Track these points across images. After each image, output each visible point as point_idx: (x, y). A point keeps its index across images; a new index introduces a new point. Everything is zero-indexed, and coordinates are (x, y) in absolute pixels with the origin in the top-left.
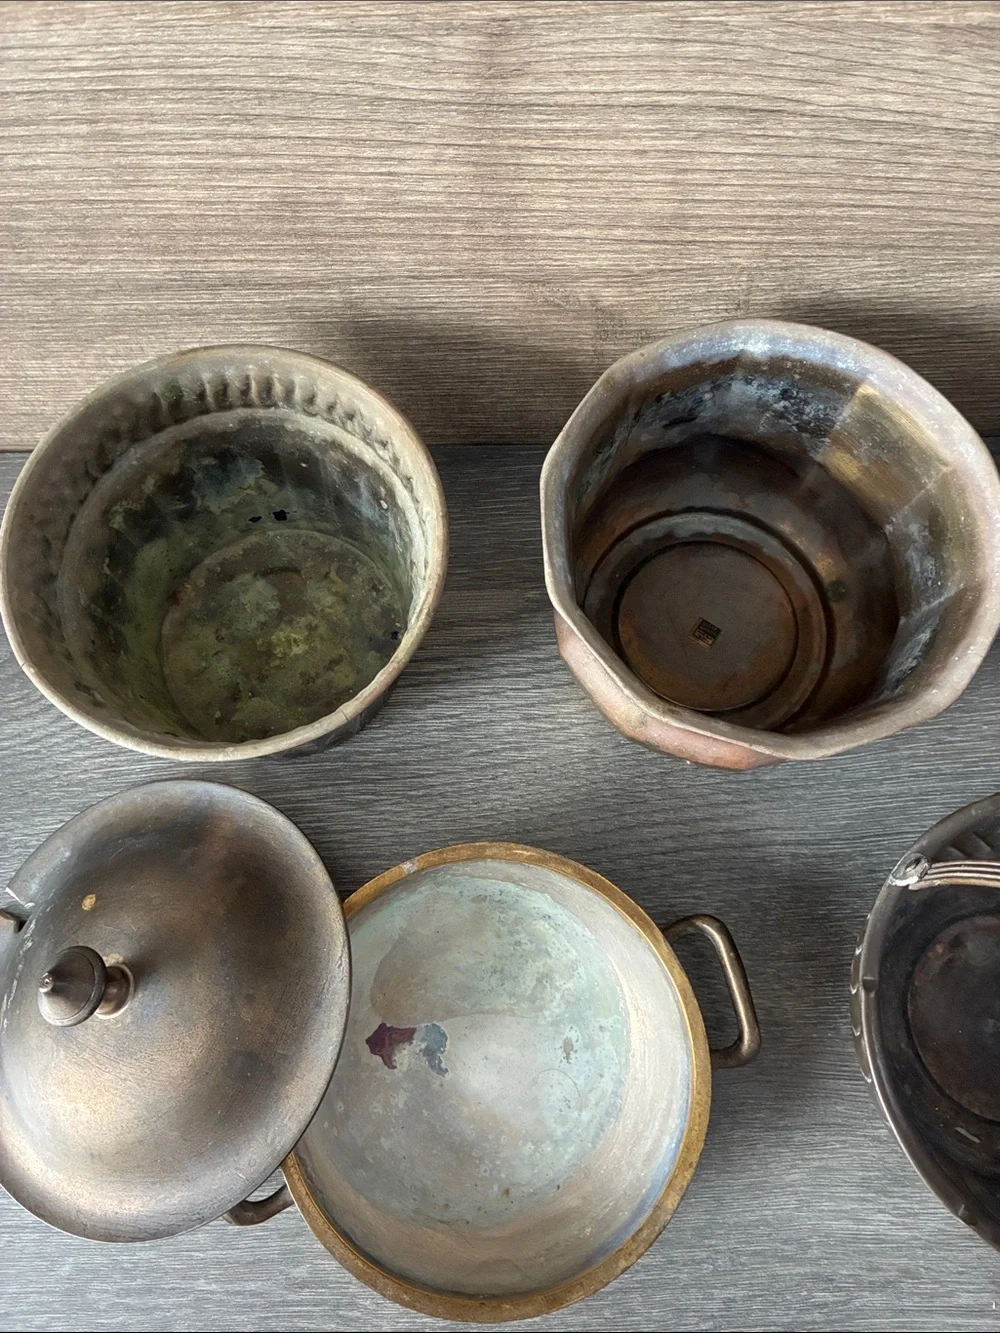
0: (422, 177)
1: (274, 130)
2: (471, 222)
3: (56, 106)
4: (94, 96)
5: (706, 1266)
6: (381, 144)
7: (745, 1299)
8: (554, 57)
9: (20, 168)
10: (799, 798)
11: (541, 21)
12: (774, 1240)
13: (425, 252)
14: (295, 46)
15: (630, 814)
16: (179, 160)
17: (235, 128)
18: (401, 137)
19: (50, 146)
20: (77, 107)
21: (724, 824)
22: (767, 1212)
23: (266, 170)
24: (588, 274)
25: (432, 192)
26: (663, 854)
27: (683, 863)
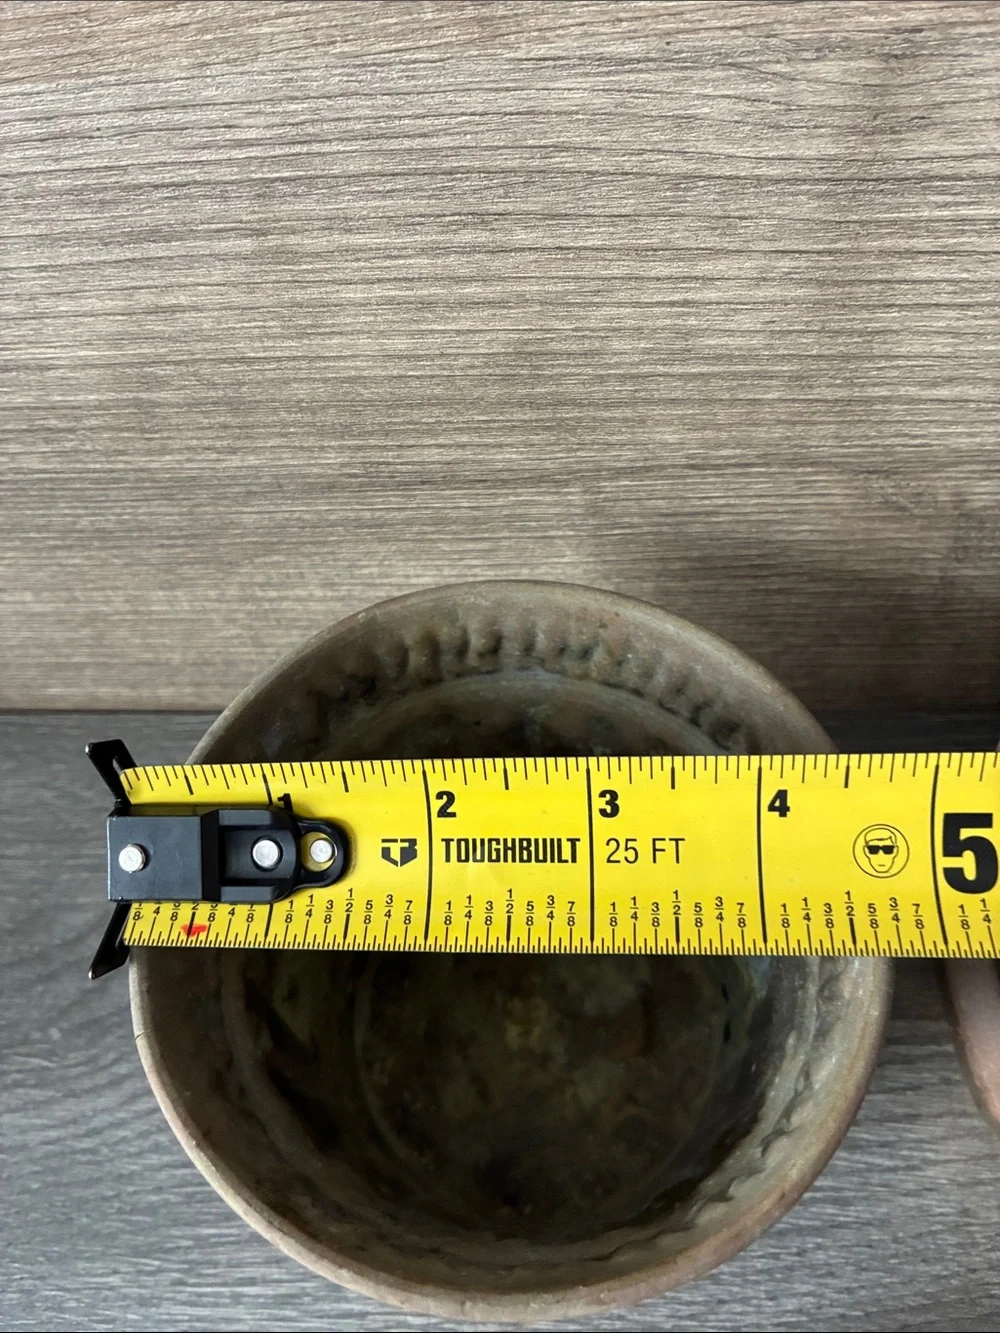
0: (733, 307)
1: (521, 237)
2: (796, 378)
3: (209, 207)
4: (265, 190)
6: (679, 253)
8: (984, 93)
9: (156, 310)
11: (973, 30)
13: (718, 428)
14: (574, 91)
16: (378, 291)
17: (466, 237)
18: (712, 241)
19: (199, 274)
20: (242, 209)
23: (502, 304)
24: (959, 458)
25: (744, 331)
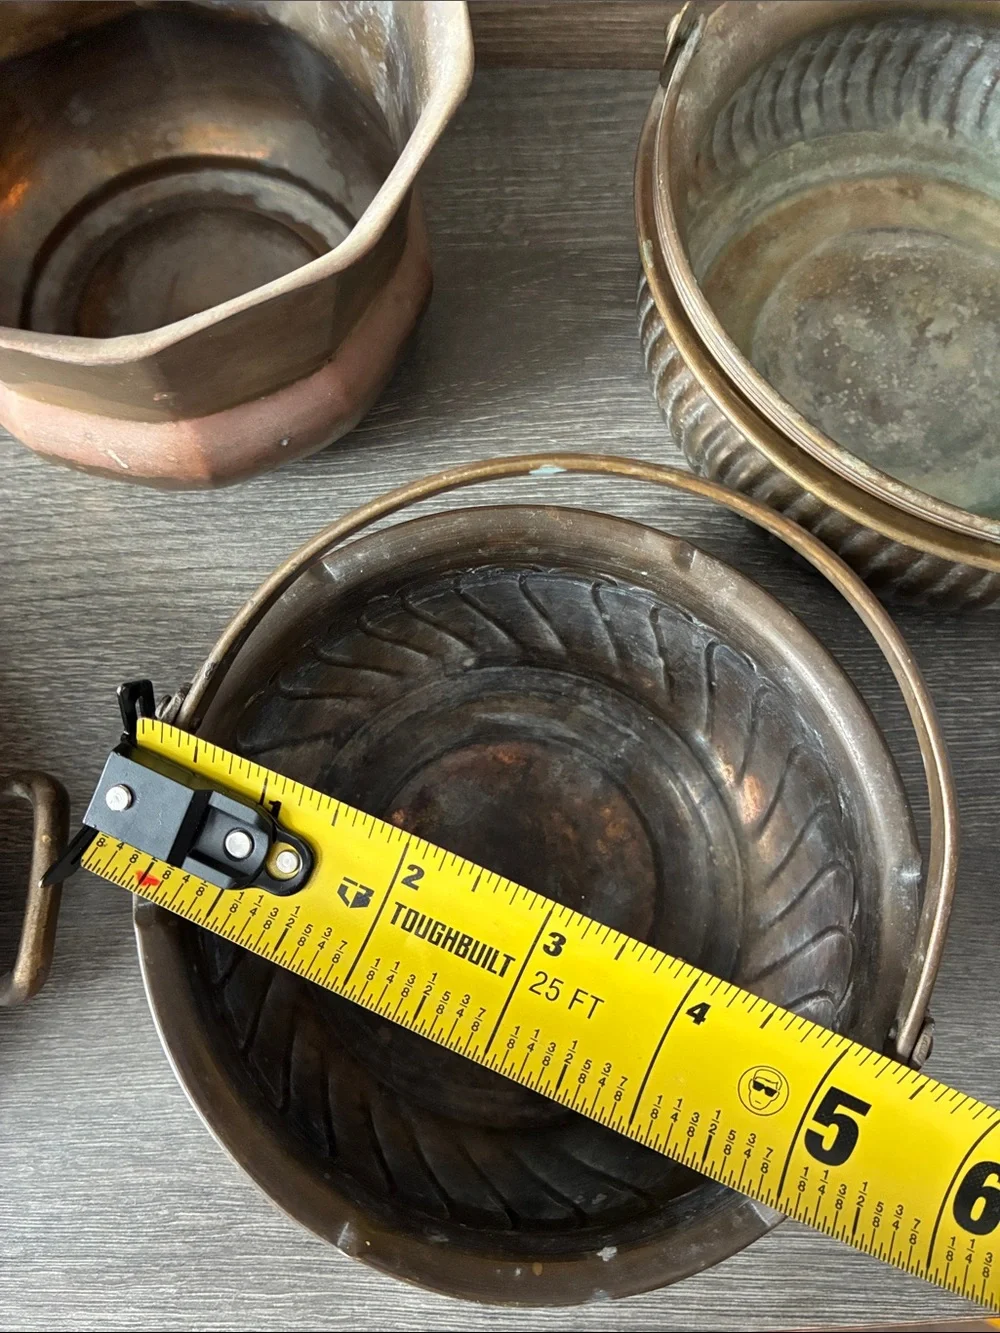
5: (23, 1167)
7: (73, 1216)
10: (270, 528)
12: (131, 1134)
15: (23, 545)
21: (157, 561)
22: (128, 1094)
26: (62, 599)
27: (88, 612)
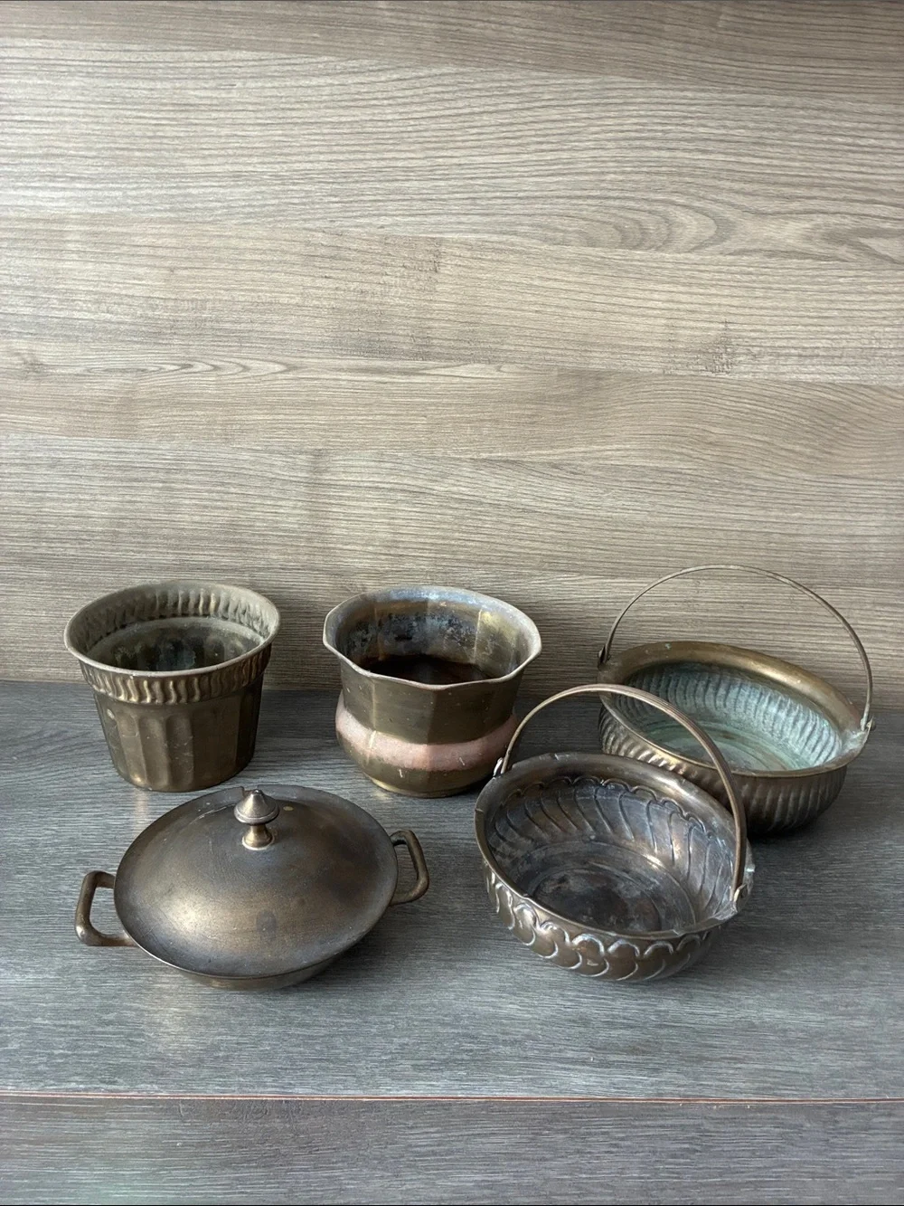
0: (289, 515)
1: (232, 490)
2: (309, 540)
3: (153, 474)
4: (168, 471)
6: (273, 499)
9: (130, 502)
13: (289, 554)
14: (246, 456)
16: (194, 501)
17: (219, 488)
18: (281, 496)
19: (145, 492)
20: (161, 476)
23: (227, 509)
24: (361, 571)
25: (291, 523)
